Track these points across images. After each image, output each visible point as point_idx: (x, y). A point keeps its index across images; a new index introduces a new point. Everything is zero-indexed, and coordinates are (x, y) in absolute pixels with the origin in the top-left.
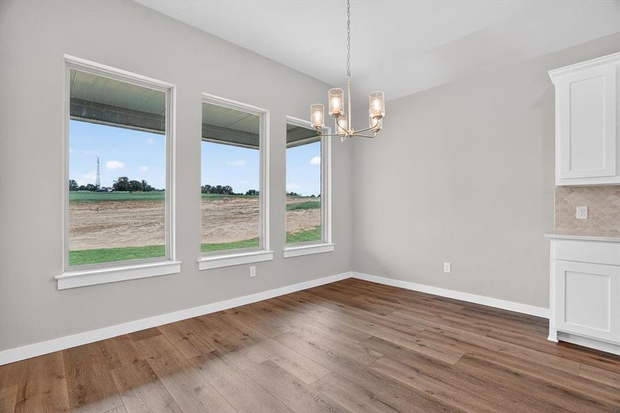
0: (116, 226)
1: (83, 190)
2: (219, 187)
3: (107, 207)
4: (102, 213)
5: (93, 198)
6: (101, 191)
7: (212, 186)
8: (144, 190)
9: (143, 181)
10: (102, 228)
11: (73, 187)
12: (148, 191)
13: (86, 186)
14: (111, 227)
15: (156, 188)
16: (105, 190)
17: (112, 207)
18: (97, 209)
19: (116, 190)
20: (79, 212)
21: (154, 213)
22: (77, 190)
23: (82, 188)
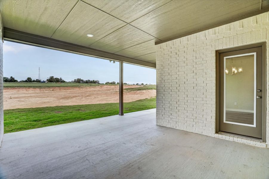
1: (34, 82)
2: (94, 81)
6: (43, 82)
7: (91, 80)
8: (61, 82)
9: (61, 78)
11: (29, 80)
12: (63, 82)
15: (66, 81)
19: (49, 82)
22: (31, 82)
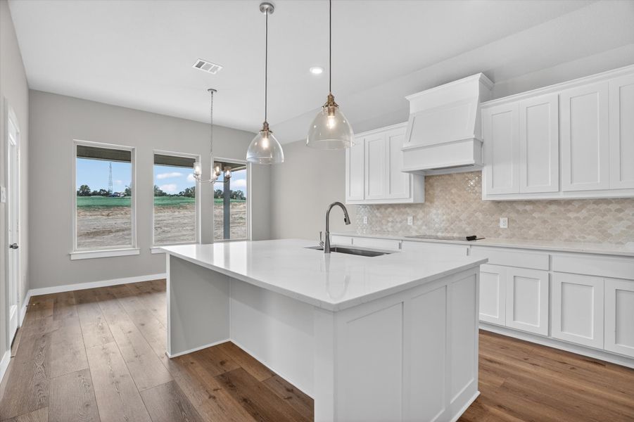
0: (123, 230)
1: (95, 195)
3: (118, 212)
4: (112, 219)
5: (104, 204)
6: (113, 196)
10: (110, 232)
11: (84, 192)
12: (160, 196)
13: (98, 191)
14: (118, 231)
16: (116, 195)
17: (122, 212)
18: (108, 215)
19: (128, 195)
20: (90, 218)
21: (160, 219)
22: (90, 195)
23: (95, 193)
